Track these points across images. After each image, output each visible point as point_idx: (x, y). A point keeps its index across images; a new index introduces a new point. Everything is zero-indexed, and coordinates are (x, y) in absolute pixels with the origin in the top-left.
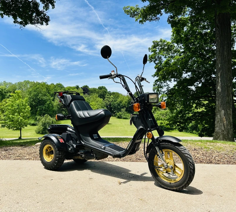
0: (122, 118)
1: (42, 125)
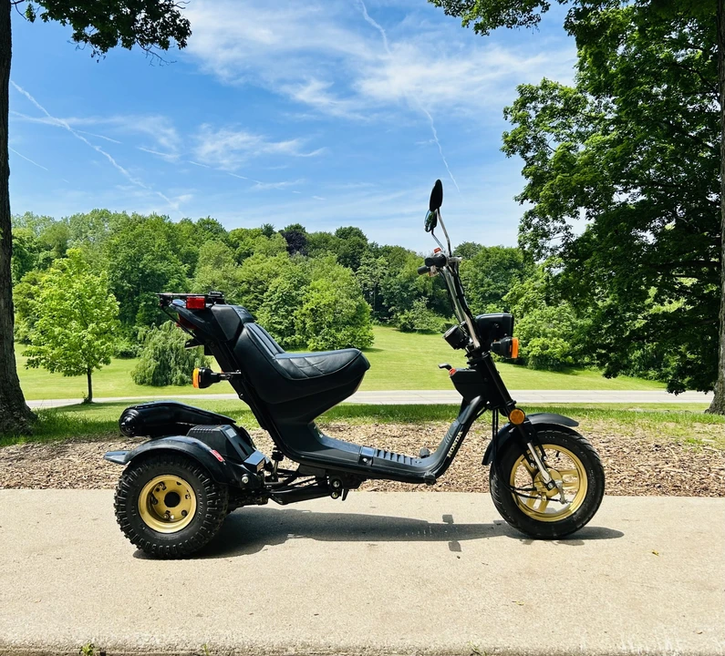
0: (415, 330)
1: (155, 354)
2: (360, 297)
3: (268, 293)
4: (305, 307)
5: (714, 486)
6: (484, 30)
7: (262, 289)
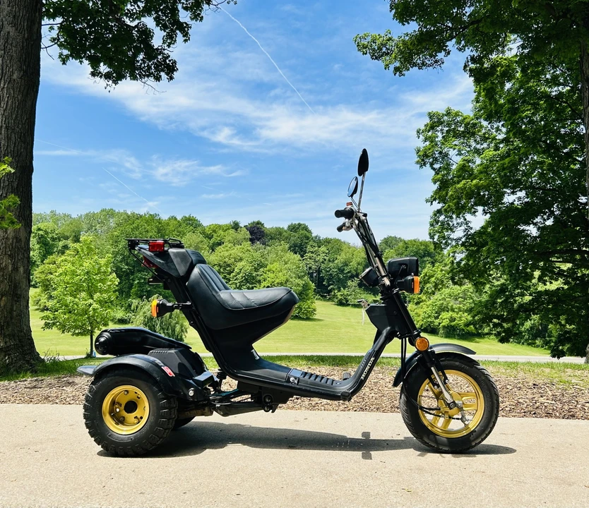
0: (349, 305)
1: (144, 321)
2: (306, 278)
3: (234, 274)
4: (263, 285)
6: (401, 72)
7: (230, 270)
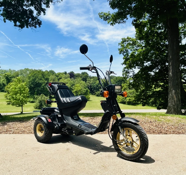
0: (100, 96)
1: (39, 102)
2: (87, 88)
4: (74, 90)
5: (163, 131)
6: (113, 25)
